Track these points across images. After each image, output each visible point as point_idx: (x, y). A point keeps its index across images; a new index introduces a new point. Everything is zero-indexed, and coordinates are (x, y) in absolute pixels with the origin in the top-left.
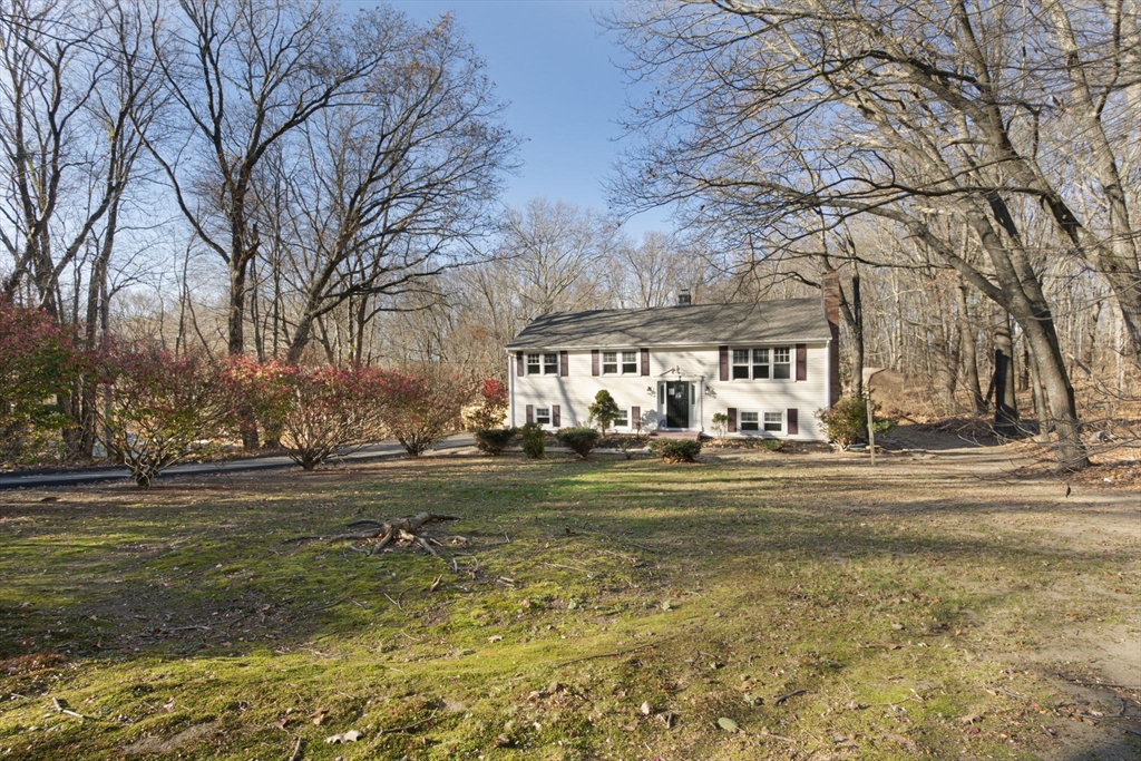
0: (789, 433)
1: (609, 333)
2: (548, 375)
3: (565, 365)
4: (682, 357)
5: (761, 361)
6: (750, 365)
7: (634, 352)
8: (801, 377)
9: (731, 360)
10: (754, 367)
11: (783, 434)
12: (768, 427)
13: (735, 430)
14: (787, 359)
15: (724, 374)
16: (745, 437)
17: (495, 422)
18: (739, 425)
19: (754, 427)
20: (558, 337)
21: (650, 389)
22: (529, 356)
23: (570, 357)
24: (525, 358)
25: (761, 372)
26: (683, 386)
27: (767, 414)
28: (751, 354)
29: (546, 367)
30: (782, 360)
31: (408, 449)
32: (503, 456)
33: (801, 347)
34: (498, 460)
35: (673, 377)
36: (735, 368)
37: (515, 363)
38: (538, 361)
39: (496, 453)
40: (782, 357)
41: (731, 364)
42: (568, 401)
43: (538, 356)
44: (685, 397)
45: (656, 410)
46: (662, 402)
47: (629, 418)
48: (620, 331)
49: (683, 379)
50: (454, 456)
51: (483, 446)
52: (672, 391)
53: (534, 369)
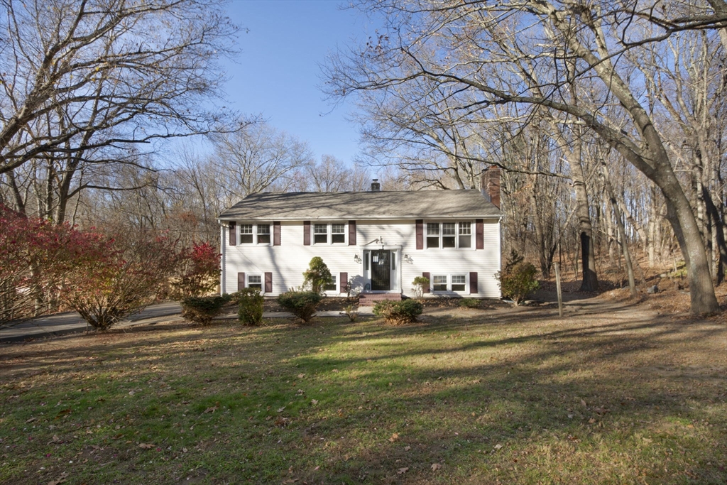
0: (471, 292)
1: (318, 208)
2: (260, 244)
3: (278, 235)
4: (383, 229)
5: (449, 233)
6: (441, 236)
7: (343, 224)
8: (480, 245)
9: (425, 232)
10: (444, 238)
11: (466, 293)
12: (455, 288)
13: (429, 291)
14: (469, 232)
15: (420, 243)
16: (436, 296)
17: (205, 289)
18: (432, 287)
19: (443, 288)
20: (270, 210)
21: (356, 256)
22: (242, 226)
23: (283, 227)
24: (238, 228)
25: (449, 242)
26: (384, 254)
27: (454, 277)
28: (441, 226)
29: (259, 237)
30: (465, 233)
31: (92, 322)
32: (214, 325)
33: (480, 222)
34: (209, 331)
35: (377, 247)
36: (428, 239)
37: (227, 233)
38: (251, 231)
39: (205, 323)
40: (465, 230)
41: (425, 235)
42: (277, 269)
43: (251, 226)
44: (387, 264)
45: (362, 275)
46: (367, 268)
47: (338, 283)
48: (328, 207)
49: (385, 248)
50: (154, 328)
51: (190, 316)
52: (376, 259)
53: (246, 239)
